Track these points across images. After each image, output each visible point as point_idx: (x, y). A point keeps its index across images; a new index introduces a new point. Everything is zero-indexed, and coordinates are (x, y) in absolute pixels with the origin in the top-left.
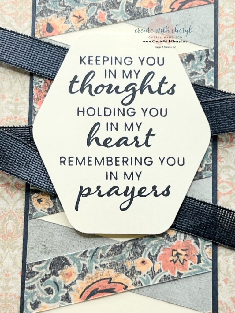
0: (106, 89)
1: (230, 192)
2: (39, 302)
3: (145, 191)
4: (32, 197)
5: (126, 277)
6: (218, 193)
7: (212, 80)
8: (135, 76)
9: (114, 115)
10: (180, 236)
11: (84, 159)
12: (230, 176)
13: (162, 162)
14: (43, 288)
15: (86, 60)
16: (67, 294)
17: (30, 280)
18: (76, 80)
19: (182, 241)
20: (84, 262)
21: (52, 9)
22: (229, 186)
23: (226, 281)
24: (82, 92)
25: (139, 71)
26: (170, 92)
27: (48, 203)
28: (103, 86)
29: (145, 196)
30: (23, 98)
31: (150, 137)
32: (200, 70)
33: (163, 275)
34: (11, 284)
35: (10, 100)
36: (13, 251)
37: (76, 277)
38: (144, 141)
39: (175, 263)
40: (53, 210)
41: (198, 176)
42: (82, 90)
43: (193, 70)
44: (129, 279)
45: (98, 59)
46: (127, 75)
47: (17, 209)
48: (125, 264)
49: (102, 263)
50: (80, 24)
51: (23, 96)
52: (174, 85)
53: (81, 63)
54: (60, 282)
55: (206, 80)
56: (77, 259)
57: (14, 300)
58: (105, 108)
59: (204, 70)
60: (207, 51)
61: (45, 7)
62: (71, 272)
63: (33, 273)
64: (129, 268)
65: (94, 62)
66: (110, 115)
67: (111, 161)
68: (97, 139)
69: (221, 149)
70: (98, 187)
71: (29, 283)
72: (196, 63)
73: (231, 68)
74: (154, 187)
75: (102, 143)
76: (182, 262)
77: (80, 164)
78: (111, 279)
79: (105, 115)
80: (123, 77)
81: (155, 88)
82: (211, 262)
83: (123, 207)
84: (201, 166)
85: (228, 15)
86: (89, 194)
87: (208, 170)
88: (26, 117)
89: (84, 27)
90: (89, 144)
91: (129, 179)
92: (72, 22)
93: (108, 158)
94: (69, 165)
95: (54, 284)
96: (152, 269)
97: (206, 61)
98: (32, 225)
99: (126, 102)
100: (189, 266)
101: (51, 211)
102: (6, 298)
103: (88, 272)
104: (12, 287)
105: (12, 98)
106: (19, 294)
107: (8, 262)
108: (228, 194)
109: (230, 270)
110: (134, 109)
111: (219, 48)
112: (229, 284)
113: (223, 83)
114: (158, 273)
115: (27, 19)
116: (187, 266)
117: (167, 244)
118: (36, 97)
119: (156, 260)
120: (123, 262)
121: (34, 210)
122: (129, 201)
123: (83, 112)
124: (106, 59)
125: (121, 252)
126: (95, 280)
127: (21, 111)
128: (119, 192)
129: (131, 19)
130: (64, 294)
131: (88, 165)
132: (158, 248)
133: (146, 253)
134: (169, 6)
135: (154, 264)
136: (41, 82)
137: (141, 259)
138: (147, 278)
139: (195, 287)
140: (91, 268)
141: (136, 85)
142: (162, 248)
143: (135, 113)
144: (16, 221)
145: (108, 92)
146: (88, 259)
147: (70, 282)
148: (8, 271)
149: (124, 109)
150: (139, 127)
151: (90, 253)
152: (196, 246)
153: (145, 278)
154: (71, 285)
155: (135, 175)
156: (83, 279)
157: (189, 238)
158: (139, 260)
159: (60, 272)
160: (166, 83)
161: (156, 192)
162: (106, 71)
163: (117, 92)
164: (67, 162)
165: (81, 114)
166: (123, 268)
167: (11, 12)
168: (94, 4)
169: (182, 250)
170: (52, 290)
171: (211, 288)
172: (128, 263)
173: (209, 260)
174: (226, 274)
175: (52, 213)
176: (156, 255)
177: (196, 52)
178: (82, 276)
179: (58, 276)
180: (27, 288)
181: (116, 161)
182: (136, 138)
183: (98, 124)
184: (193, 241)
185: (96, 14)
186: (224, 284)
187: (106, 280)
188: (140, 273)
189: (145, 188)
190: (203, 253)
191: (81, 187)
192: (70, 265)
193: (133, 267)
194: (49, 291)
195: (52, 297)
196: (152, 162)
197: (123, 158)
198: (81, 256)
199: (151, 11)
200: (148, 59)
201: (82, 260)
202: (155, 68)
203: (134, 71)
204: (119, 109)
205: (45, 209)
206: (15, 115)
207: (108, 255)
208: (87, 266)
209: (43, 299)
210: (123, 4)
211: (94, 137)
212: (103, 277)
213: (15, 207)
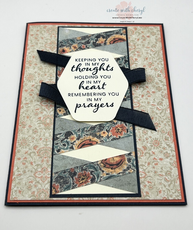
1: (139, 106)
2: (60, 150)
4: (57, 109)
5: (97, 139)
6: (134, 107)
7: (128, 66)
8: (97, 65)
9: (90, 78)
10: (119, 122)
11: (78, 94)
12: (138, 100)
13: (109, 94)
14: (62, 144)
15: (78, 60)
16: (72, 146)
17: (56, 141)
18: (74, 67)
19: (120, 124)
20: (79, 133)
21: (65, 45)
22: (138, 104)
23: (139, 140)
24: (76, 71)
25: (99, 63)
27: (63, 111)
28: (85, 69)
29: (103, 107)
30: (53, 75)
31: (104, 86)
32: (123, 63)
33: (112, 138)
34: (48, 143)
35: (48, 75)
36: (49, 131)
37: (76, 139)
38: (102, 87)
39: (117, 133)
40: (66, 114)
41: (124, 100)
42: (76, 70)
43: (120, 63)
44: (98, 139)
45: (82, 59)
47: (51, 115)
48: (96, 134)
49: (87, 134)
50: (75, 49)
52: (113, 67)
53: (76, 61)
54: (69, 142)
55: (125, 66)
56: (76, 132)
57: (49, 150)
59: (124, 63)
60: (125, 57)
61: (62, 44)
62: (73, 137)
63: (58, 138)
64: (98, 135)
65: (81, 61)
66: (88, 78)
67: (89, 94)
68: (83, 87)
69: (133, 91)
70: (84, 104)
71: (56, 142)
72: (121, 61)
73: (135, 62)
74: (107, 104)
75: (85, 88)
76: (120, 132)
77: (76, 96)
78: (90, 139)
79: (86, 78)
80: (93, 65)
81: (105, 68)
82: (132, 132)
83: (94, 111)
84: (125, 96)
85: (132, 45)
86: (80, 106)
87: (128, 98)
88: (55, 81)
89: (77, 50)
90: (80, 88)
91: (96, 101)
92: (72, 49)
93: (87, 93)
94: (72, 96)
95: (66, 142)
96: (108, 135)
97: (125, 60)
98: (57, 120)
99: (94, 73)
101: (65, 115)
102: (46, 149)
103: (81, 137)
104: (49, 145)
105: (49, 75)
106: (51, 147)
107: (47, 135)
108: (137, 107)
109: (141, 135)
111: (129, 56)
112: (141, 141)
114: (110, 137)
115: (55, 49)
116: (123, 134)
117: (114, 126)
118: (59, 74)
119: (109, 132)
120: (95, 133)
121: (58, 114)
122: (97, 109)
123: (77, 77)
124: (85, 59)
125: (95, 129)
126: (84, 140)
127: (53, 79)
128: (93, 106)
129: (95, 47)
130: (71, 146)
131: (80, 96)
132: (110, 127)
133: (105, 129)
134: (109, 43)
135: (108, 133)
136: (61, 69)
137: (103, 132)
138: (106, 139)
139: (127, 142)
140: (82, 136)
141: (98, 68)
142: (112, 127)
143: (98, 77)
144: (50, 119)
145: (87, 70)
146: (80, 132)
147: (73, 141)
148: (47, 138)
149: (93, 76)
150: (99, 82)
151: (81, 130)
152: (126, 126)
154: (73, 142)
155: (99, 99)
156: (79, 140)
157: (123, 123)
158: (102, 132)
159: (69, 137)
160: (110, 67)
162: (86, 63)
163: (90, 70)
165: (76, 78)
166: (95, 135)
167: (49, 47)
168: (81, 43)
169: (120, 128)
170: (66, 145)
171: (133, 142)
172: (97, 133)
173: (132, 131)
174: (139, 137)
176: (109, 130)
177: (120, 57)
178: (78, 139)
179: (68, 139)
180: (55, 144)
181: (91, 94)
182: (99, 86)
183: (83, 81)
184: (124, 124)
185: (81, 46)
186: (139, 141)
187: (89, 140)
188: (103, 137)
189: (103, 104)
190: (129, 129)
191: (77, 104)
192: (73, 135)
193: (100, 135)
194: (64, 145)
195: (66, 147)
196: (105, 94)
197: (94, 93)
198: (78, 131)
199: (102, 44)
200: (102, 59)
201: (78, 132)
202: (105, 62)
203: (97, 63)
204: (91, 76)
205: (62, 114)
206: (50, 81)
207: (89, 130)
208: (80, 135)
209: (62, 148)
210: (92, 42)
211: (82, 86)
212: (87, 139)
213: (50, 114)
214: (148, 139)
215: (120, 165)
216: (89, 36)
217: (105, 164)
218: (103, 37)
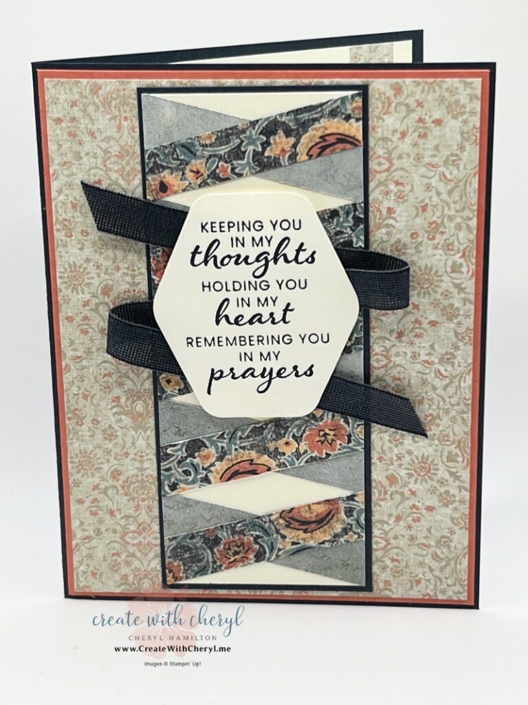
0: (233, 260)
1: (386, 365)
2: (177, 484)
3: (284, 372)
4: (160, 378)
5: (269, 458)
6: (371, 367)
7: (361, 240)
8: (267, 243)
9: (245, 289)
10: (327, 415)
11: (213, 339)
12: (385, 348)
13: (303, 339)
14: (180, 470)
15: (208, 227)
16: (206, 476)
17: (166, 463)
19: (330, 420)
20: (222, 444)
21: (164, 164)
22: (384, 359)
23: (380, 459)
24: (206, 264)
25: (272, 237)
26: (310, 260)
27: (177, 384)
28: (230, 257)
29: (285, 377)
30: (139, 269)
31: (288, 312)
32: (346, 229)
33: (309, 456)
34: (146, 465)
35: (126, 271)
36: (145, 433)
37: (214, 459)
38: (281, 318)
39: (322, 443)
40: (184, 391)
41: (347, 350)
42: (206, 262)
43: (338, 229)
44: (272, 460)
45: (222, 225)
46: (257, 242)
47: (145, 390)
48: (267, 445)
49: (242, 445)
50: (199, 181)
51: (140, 266)
52: (314, 252)
53: (202, 231)
54: (198, 464)
55: (354, 240)
56: (214, 441)
57: (151, 480)
58: (234, 282)
59: (351, 229)
60: (354, 205)
61: (155, 163)
62: (208, 454)
63: (168, 456)
64: (272, 449)
65: (217, 229)
66: (239, 289)
67: (244, 341)
68: (227, 317)
69: (374, 318)
70: (232, 370)
71: (165, 465)
72: (341, 220)
73: (386, 222)
74: (295, 368)
75: (232, 321)
76: (330, 442)
77: (210, 345)
78: (252, 460)
79: (234, 290)
80: (253, 246)
81: (291, 257)
82: (363, 442)
83: (260, 390)
84: (350, 339)
85: (380, 157)
86: (221, 376)
87: (358, 344)
89: (204, 184)
90: (218, 322)
91: (266, 360)
92: (190, 179)
93: (240, 337)
94: (198, 346)
95: (191, 466)
96: (298, 449)
97: (355, 217)
98: (163, 407)
99: (257, 274)
100: (338, 447)
101: (181, 392)
102: (142, 479)
103: (227, 454)
104: (148, 468)
105: (128, 269)
106: (155, 474)
107: (141, 443)
108: (382, 367)
109: (384, 448)
110: (267, 282)
111: (371, 198)
112: (383, 462)
113: (376, 241)
114: (304, 454)
115: (136, 175)
116: (336, 446)
117: (313, 424)
118: (155, 268)
119: (301, 440)
120: (265, 444)
121: (163, 391)
122: (267, 383)
123: (209, 286)
124: (231, 225)
125: (263, 433)
126: (235, 462)
127: (139, 283)
128: (255, 374)
129: (260, 171)
130: (203, 476)
131: (219, 345)
132: (303, 428)
133: (289, 434)
134: (305, 153)
135: (299, 445)
136: (159, 251)
137: (284, 440)
138: (292, 459)
139: (345, 468)
140: (230, 449)
141: (269, 254)
142: (307, 428)
143: (268, 286)
144: (145, 401)
145: (237, 263)
146: (226, 441)
147: (208, 464)
148: (142, 452)
149: (256, 282)
150: (274, 302)
151: (227, 435)
152: (346, 426)
153: (289, 459)
154: (210, 466)
155: (272, 355)
156: (222, 461)
157: (338, 416)
158: (282, 442)
159: (196, 454)
160: (305, 250)
161: (297, 372)
162: (232, 239)
163: (247, 263)
164: (194, 343)
165: (206, 289)
166: (264, 450)
167: (116, 168)
168: (215, 156)
169: (330, 430)
170: (190, 472)
171: (364, 467)
172: (270, 444)
173: (361, 440)
174: (380, 452)
175: (183, 394)
176: (301, 436)
177: (341, 207)
178: (221, 458)
179: (195, 458)
180: (163, 470)
181: (250, 340)
182: (272, 314)
183: (227, 300)
184: (342, 420)
185: (217, 167)
186: (378, 462)
187: (248, 462)
188: (284, 454)
189: (285, 369)
190: (353, 433)
191: (213, 370)
192: (207, 447)
193: (277, 449)
194: (187, 473)
195: (191, 478)
196: (291, 340)
197: (258, 337)
198: (218, 438)
199: (283, 159)
200: (281, 222)
201: (220, 442)
202: (291, 233)
203: (266, 237)
204: (250, 283)
205: (175, 389)
206: (133, 288)
207: (248, 437)
208: (226, 448)
209: (181, 481)
210: (249, 153)
211: (223, 314)
212: (244, 459)
213: (143, 388)
214: (404, 457)
215: (325, 522)
216: (240, 126)
217: (288, 520)
218: (287, 129)
